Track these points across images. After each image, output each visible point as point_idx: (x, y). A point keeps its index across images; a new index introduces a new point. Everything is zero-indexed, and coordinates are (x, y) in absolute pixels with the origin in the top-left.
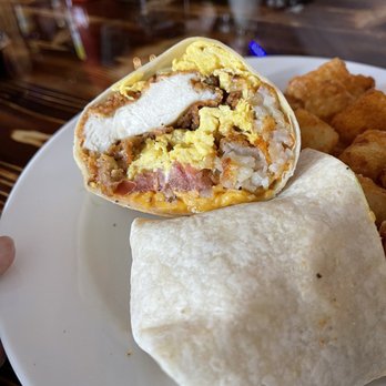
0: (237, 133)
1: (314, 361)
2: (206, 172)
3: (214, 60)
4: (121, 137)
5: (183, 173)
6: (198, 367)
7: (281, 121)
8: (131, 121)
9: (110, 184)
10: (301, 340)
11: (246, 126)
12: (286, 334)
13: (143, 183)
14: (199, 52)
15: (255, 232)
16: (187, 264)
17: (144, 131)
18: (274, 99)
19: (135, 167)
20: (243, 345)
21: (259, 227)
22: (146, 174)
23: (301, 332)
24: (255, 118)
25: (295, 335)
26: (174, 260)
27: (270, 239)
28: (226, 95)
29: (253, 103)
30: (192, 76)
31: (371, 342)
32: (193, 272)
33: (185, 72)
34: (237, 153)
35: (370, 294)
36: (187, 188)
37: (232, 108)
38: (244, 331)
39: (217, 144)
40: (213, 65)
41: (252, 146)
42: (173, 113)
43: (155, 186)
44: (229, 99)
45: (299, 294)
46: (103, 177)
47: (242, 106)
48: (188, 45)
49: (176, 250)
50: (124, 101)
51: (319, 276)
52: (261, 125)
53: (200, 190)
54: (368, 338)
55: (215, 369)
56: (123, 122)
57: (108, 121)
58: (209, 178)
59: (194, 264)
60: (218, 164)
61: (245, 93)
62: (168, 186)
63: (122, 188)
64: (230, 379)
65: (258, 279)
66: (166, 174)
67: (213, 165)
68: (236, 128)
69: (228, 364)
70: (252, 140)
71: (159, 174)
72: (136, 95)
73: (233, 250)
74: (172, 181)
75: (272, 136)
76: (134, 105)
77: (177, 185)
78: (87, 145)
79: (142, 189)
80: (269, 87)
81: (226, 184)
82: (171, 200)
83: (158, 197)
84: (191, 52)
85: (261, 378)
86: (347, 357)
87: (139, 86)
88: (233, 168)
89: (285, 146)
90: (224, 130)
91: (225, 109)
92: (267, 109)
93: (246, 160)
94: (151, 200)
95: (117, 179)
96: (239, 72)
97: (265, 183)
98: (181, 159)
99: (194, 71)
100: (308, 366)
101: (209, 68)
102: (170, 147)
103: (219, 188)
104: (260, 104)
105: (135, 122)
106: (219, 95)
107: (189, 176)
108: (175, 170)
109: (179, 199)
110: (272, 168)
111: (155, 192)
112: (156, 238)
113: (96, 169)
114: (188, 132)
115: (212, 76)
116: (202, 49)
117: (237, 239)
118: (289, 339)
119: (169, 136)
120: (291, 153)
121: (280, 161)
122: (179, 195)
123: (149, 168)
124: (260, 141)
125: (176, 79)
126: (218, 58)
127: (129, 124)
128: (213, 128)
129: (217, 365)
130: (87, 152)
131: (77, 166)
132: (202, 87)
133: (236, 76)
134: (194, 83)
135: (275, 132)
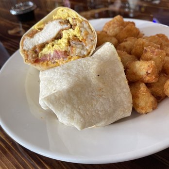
0: (75, 38)
1: (97, 102)
2: (66, 52)
3: (67, 14)
4: (36, 44)
5: (58, 53)
6: (56, 102)
7: (90, 32)
8: (40, 38)
9: (32, 59)
10: (92, 95)
11: (78, 35)
12: (87, 93)
13: (44, 58)
14: (61, 12)
15: (79, 65)
16: (56, 77)
17: (44, 41)
18: (87, 25)
19: (41, 54)
20: (72, 95)
21: (80, 64)
22: (45, 55)
23: (92, 93)
24: (81, 32)
25: (90, 94)
26: (52, 78)
27: (83, 66)
28: (71, 25)
29: (80, 27)
30: (60, 20)
31: (119, 98)
32: (58, 79)
33: (57, 19)
34: (76, 44)
35: (118, 82)
36: (59, 58)
37: (73, 29)
38: (72, 91)
39: (69, 42)
40: (67, 16)
41: (81, 42)
42: (54, 34)
43: (48, 59)
44: (72, 26)
45: (92, 81)
46: (30, 57)
47: (77, 28)
48: (58, 10)
49: (53, 74)
50: (37, 32)
51: (98, 76)
52: (83, 34)
53: (63, 58)
54: (117, 96)
55: (63, 103)
56: (37, 39)
57: (32, 39)
58: (66, 54)
59: (58, 77)
60: (69, 48)
61: (78, 24)
62: (53, 58)
63: (37, 61)
64: (68, 106)
65: (78, 78)
66: (52, 54)
67: (68, 49)
68: (75, 36)
69: (67, 101)
70: (80, 39)
71: (50, 55)
72: (41, 29)
73: (71, 71)
74: (54, 56)
75: (87, 37)
76: (40, 33)
77: (56, 57)
78: (25, 48)
79: (44, 61)
80: (86, 21)
81: (72, 55)
82: (54, 63)
83: (49, 63)
84: (59, 13)
85: (78, 106)
86: (110, 101)
87: (42, 26)
88: (74, 49)
89: (92, 40)
90: (71, 37)
91: (71, 30)
92: (85, 29)
93: (78, 46)
94: (47, 64)
95: (35, 58)
96: (75, 17)
97: (85, 53)
98: (56, 49)
99: (60, 19)
100: (95, 103)
101: (65, 17)
102: (53, 45)
103: (70, 57)
104: (83, 27)
105: (41, 39)
106: (69, 26)
107: (59, 54)
108: (55, 53)
109: (57, 62)
110: (87, 48)
111: (48, 61)
112: (47, 73)
113: (27, 56)
114: (59, 40)
115: (67, 20)
116: (63, 11)
117: (73, 68)
118: (88, 94)
119: (53, 42)
120: (94, 42)
121: (90, 45)
122: (56, 61)
123: (46, 53)
124: (83, 39)
125: (54, 22)
126: (68, 14)
127: (39, 40)
128: (67, 37)
129: (63, 102)
130: (24, 50)
131: (21, 56)
132: (63, 24)
133: (75, 19)
134: (60, 22)
135: (88, 36)
